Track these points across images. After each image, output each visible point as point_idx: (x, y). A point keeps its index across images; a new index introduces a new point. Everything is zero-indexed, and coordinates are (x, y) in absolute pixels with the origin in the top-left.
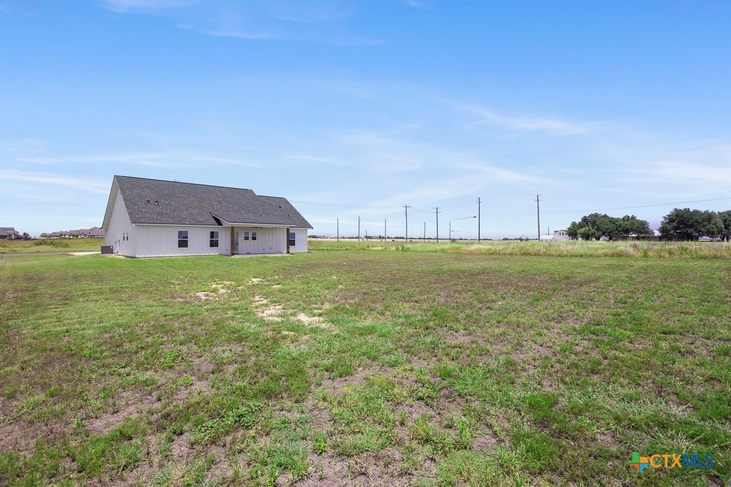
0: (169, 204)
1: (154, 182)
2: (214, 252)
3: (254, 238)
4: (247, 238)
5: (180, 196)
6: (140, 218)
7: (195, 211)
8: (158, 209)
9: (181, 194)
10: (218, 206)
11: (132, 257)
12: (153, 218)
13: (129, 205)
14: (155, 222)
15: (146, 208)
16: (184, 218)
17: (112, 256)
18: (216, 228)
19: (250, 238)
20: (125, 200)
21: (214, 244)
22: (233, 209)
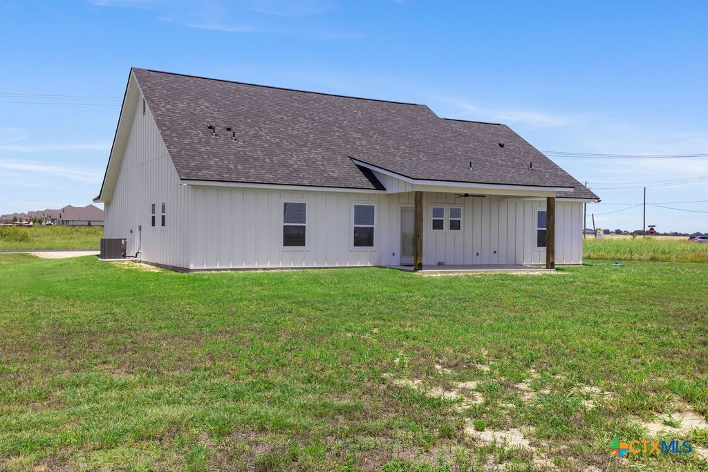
0: (257, 136)
1: (218, 85)
2: (362, 258)
3: (455, 225)
4: (438, 225)
5: (278, 117)
6: (199, 168)
7: (317, 154)
8: (236, 147)
9: (277, 112)
10: (364, 142)
11: (176, 269)
12: (228, 168)
13: (171, 137)
14: (234, 177)
15: (208, 143)
16: (297, 171)
17: (125, 263)
18: (369, 197)
19: (447, 225)
20: (160, 124)
21: (364, 238)
22: (397, 149)
